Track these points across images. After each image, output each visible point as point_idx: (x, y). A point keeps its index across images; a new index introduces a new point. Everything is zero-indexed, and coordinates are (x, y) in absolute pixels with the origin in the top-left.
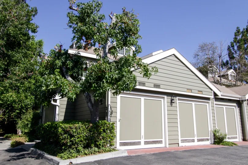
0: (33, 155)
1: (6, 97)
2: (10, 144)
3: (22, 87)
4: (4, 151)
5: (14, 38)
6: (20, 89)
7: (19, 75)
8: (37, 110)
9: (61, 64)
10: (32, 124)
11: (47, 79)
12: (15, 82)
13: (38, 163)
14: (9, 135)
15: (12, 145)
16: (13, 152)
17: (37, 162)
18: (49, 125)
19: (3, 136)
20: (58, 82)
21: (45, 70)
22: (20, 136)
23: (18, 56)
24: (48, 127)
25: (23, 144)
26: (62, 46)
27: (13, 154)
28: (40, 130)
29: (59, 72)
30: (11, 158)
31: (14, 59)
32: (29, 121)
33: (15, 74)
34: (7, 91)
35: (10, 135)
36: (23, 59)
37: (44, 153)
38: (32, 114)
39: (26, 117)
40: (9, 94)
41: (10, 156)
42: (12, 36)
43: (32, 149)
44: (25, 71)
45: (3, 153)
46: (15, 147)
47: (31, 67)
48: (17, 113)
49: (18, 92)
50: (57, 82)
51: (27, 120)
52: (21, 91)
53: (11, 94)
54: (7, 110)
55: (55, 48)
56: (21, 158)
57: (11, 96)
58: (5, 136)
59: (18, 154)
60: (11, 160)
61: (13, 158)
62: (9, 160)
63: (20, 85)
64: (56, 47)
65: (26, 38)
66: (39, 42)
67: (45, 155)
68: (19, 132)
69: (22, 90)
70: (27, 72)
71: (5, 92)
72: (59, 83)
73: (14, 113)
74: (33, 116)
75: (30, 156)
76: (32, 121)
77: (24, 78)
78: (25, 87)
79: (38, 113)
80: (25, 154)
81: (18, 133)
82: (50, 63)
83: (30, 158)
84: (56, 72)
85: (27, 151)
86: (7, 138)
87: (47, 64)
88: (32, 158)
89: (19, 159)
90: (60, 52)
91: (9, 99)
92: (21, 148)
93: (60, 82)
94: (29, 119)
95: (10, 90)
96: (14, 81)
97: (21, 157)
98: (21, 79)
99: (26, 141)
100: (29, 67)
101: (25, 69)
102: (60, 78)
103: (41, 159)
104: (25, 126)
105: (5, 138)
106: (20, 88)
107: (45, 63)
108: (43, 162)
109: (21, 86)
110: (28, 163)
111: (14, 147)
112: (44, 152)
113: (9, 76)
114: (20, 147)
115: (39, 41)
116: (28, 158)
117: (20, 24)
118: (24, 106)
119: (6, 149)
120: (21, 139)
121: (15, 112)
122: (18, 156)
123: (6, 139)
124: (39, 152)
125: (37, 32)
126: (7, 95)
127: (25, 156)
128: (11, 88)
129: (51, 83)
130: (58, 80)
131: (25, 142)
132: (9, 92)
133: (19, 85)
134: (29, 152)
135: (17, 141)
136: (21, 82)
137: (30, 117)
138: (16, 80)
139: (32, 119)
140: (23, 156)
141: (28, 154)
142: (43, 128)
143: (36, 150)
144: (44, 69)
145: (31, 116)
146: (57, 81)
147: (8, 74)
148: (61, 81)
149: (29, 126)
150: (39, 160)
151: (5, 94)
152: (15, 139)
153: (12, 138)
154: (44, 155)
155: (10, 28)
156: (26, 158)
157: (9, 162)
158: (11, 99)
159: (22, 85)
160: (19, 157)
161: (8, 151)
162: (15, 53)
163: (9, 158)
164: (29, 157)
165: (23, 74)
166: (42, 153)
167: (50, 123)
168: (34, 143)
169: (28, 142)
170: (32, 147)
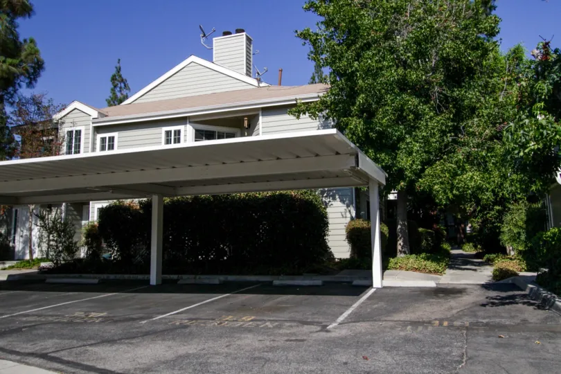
0: (534, 300)
1: (462, 181)
2: (491, 274)
3: (492, 157)
4: (478, 286)
5: (457, 61)
6: (487, 162)
7: (481, 134)
8: (535, 203)
9: (550, 87)
10: (527, 233)
11: (516, 131)
12: (476, 150)
13: (539, 317)
14: (492, 256)
15: (495, 277)
16: (494, 290)
17: (538, 315)
18: (554, 234)
19: (482, 259)
20: (545, 132)
21: (518, 111)
22: (511, 259)
23: (471, 95)
24: (553, 238)
25: (516, 275)
26: (547, 44)
27: (493, 294)
28: (539, 246)
29: (544, 109)
30: (488, 300)
31: (466, 102)
32: (521, 227)
33: (473, 134)
34: (464, 170)
35: (494, 256)
36: (482, 99)
37: (554, 297)
38: (524, 211)
39: (512, 219)
40: (468, 174)
41: (487, 298)
42: (453, 60)
43: (530, 286)
44: (491, 123)
45: (475, 290)
46: (499, 280)
47: (501, 111)
48: (498, 211)
49: (486, 170)
50: (542, 134)
51: (516, 225)
52: (490, 165)
53: (471, 174)
54: (477, 207)
55: (533, 55)
56: (508, 304)
57: (472, 178)
58: (485, 258)
59: (504, 294)
60: (487, 304)
61: (492, 301)
62: (484, 305)
63: (486, 154)
64: (536, 52)
65: (479, 52)
66: (514, 52)
67: (557, 303)
68: (510, 251)
69: (493, 163)
70: (494, 124)
71: (459, 172)
72: (547, 134)
73: (493, 213)
74: (527, 216)
75: (526, 301)
76: (526, 227)
77: (491, 138)
78: (495, 156)
79: (538, 209)
80: (517, 295)
81: (508, 252)
82: (527, 94)
83: (525, 306)
84: (537, 110)
85: (522, 290)
86: (489, 262)
87: (522, 96)
88: (528, 305)
89: (503, 304)
90: (547, 60)
91: (469, 184)
92: (511, 284)
93: (549, 132)
94: (519, 223)
95: (467, 167)
96: (474, 147)
97: (507, 301)
98: (486, 142)
99: (523, 268)
100: (498, 113)
101: (489, 118)
102: (548, 123)
103: (548, 309)
104: (516, 238)
105: (486, 262)
106: (487, 159)
107: (517, 97)
108: (552, 317)
109: (489, 154)
110: (518, 315)
111: (497, 280)
112: (554, 295)
113: (463, 140)
114: (509, 281)
115: (512, 49)
116: (520, 305)
117: (462, 30)
118: (507, 196)
119: (483, 283)
120: (512, 264)
121: (493, 209)
122: (503, 298)
123: (486, 265)
124: (544, 293)
125: (498, 32)
126: (465, 176)
127: (517, 300)
128: (472, 164)
129: (527, 138)
130: (543, 127)
131: (521, 271)
132: (466, 172)
133: (484, 154)
134: (527, 292)
135: (502, 269)
136: (488, 148)
137: (522, 219)
138: (478, 146)
139: (526, 222)
140: (511, 300)
141: (524, 296)
142: (545, 242)
143: (538, 290)
144: (516, 110)
145: (523, 216)
146: (541, 130)
147: (460, 136)
148: (552, 129)
149: (523, 237)
150: (544, 311)
151: (459, 175)
152: (501, 263)
153: (496, 261)
154: (554, 302)
155: (445, 46)
156: (517, 303)
157: (484, 308)
158: (473, 183)
159: (491, 152)
160: (503, 302)
161: (486, 287)
162: (466, 92)
163: (484, 301)
164: (524, 303)
165: (487, 131)
166: (549, 296)
167: (557, 230)
168: (535, 274)
169: (526, 271)
170: (532, 283)
